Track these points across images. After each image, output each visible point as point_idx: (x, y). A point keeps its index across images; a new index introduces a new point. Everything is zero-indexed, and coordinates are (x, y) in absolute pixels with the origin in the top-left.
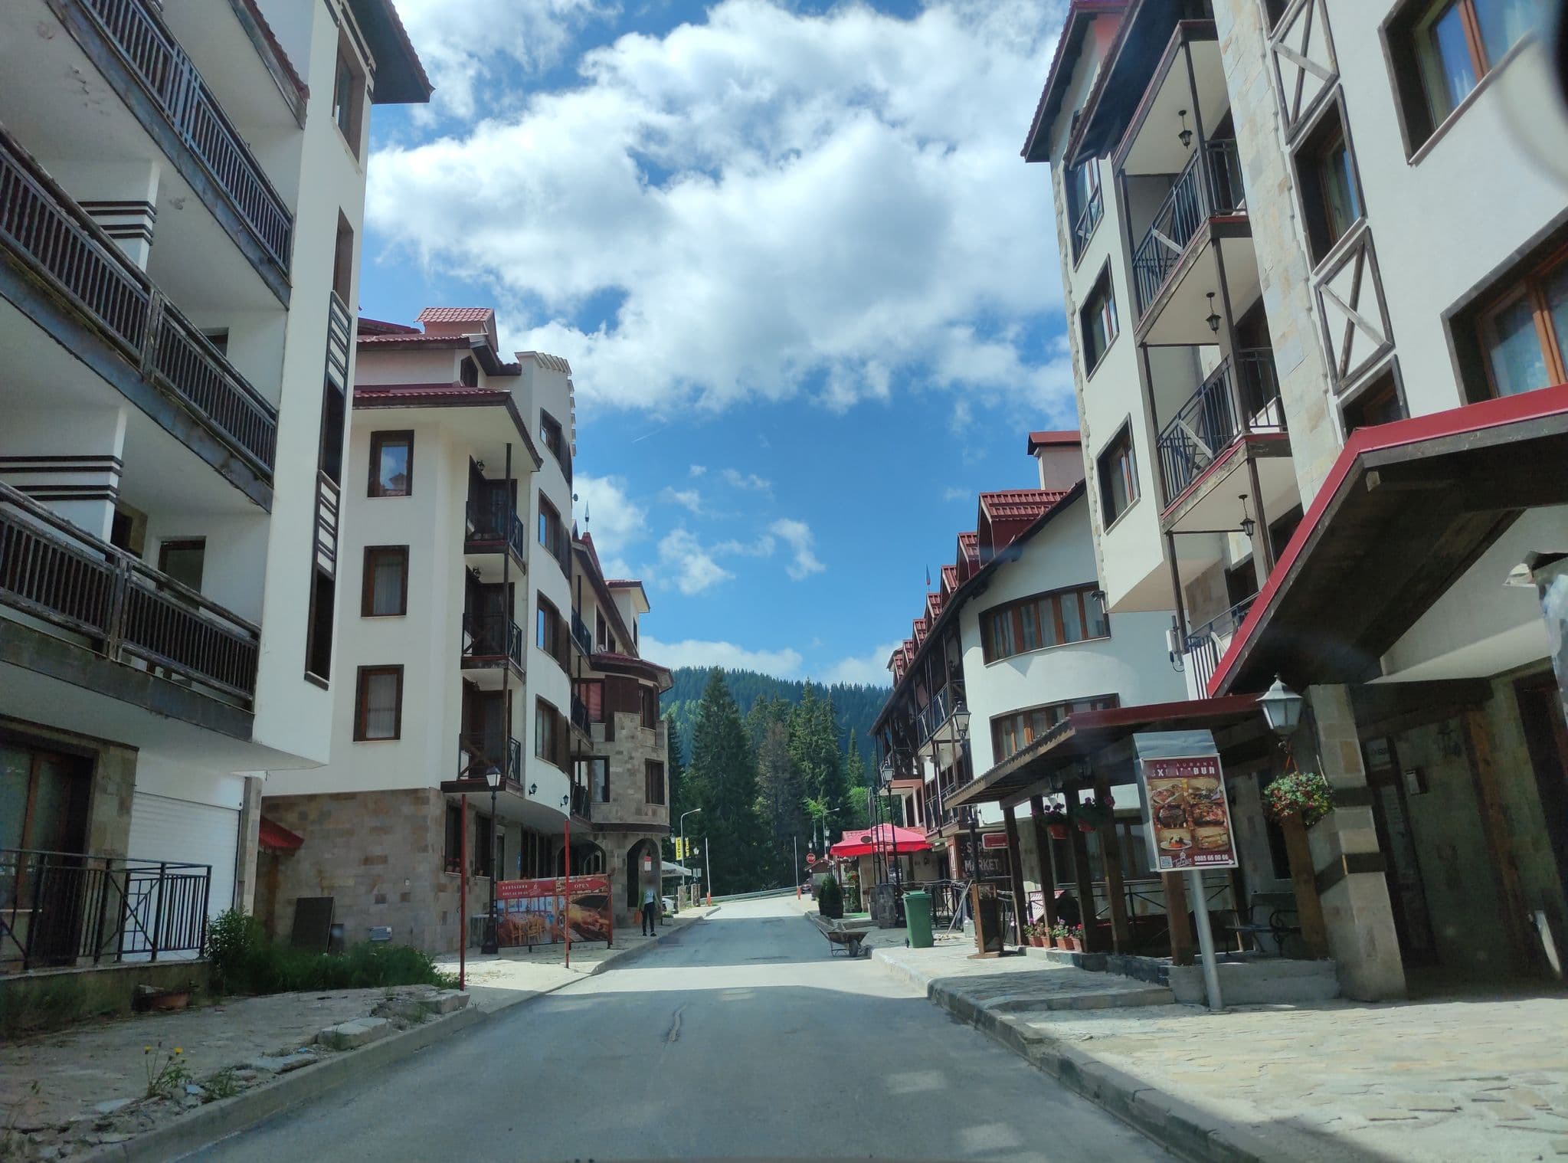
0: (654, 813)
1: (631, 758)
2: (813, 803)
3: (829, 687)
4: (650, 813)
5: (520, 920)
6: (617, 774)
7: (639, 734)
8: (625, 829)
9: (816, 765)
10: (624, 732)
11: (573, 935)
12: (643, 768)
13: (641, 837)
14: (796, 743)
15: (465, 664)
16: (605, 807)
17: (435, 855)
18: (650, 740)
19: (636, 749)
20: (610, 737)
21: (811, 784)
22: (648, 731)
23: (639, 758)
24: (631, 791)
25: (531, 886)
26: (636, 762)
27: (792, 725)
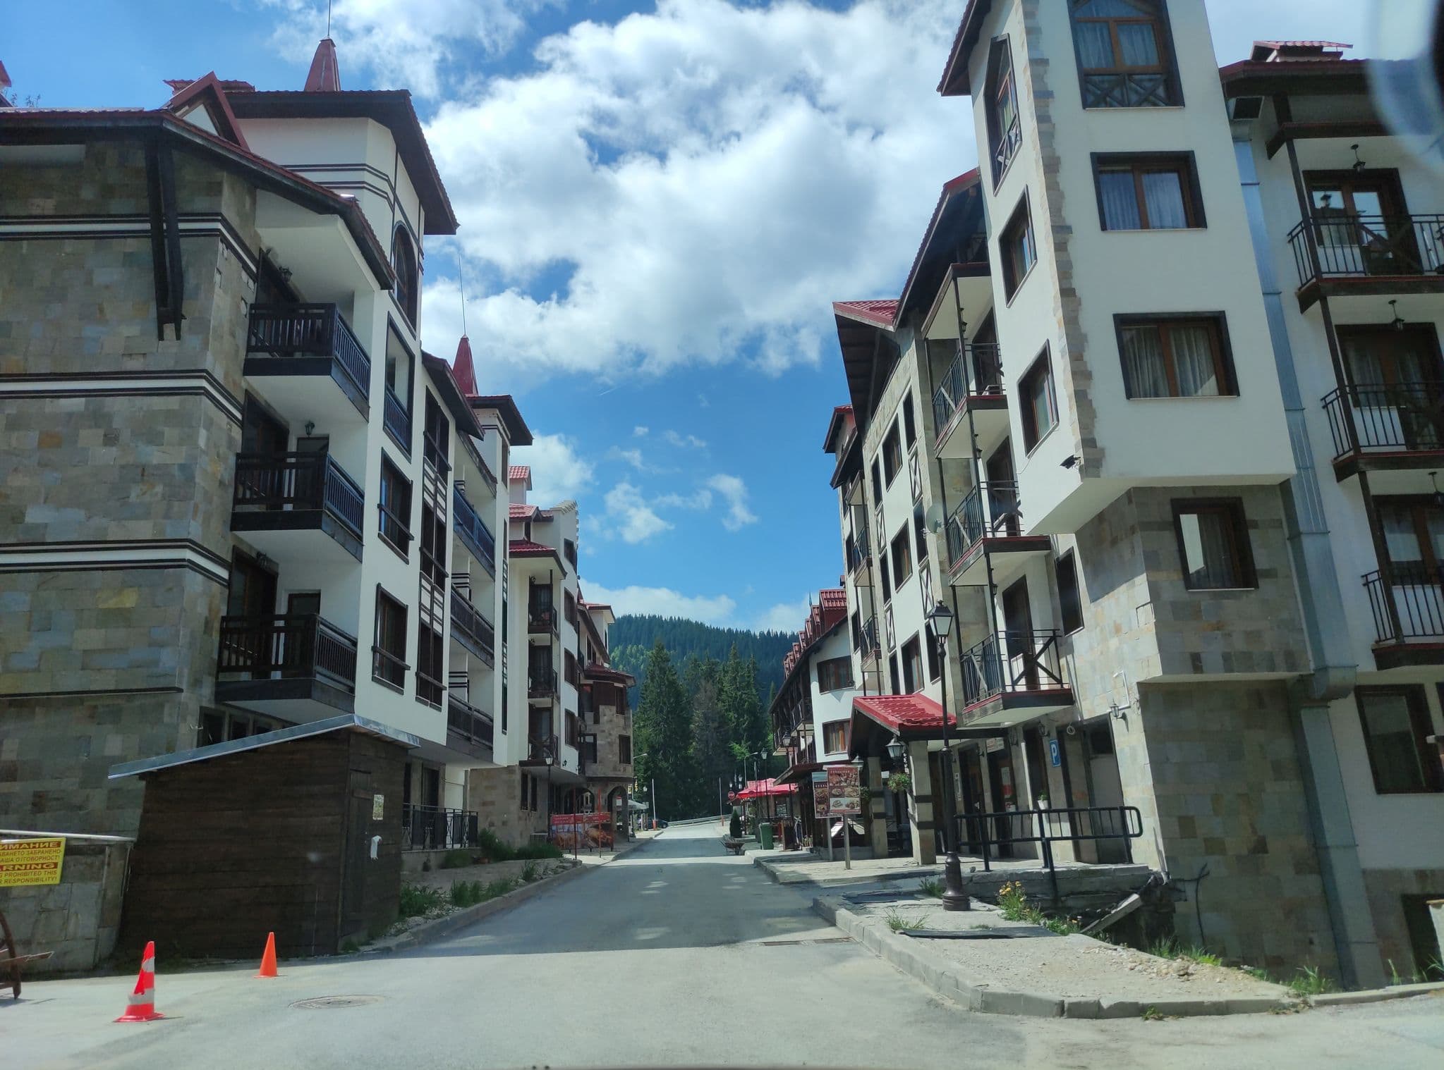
0: (625, 770)
1: (610, 734)
2: (737, 747)
3: (757, 634)
4: (622, 769)
5: (565, 836)
6: (601, 745)
7: (615, 719)
8: (606, 780)
9: (741, 715)
10: (606, 718)
11: (592, 844)
12: (618, 741)
13: (616, 785)
14: (724, 697)
15: (530, 696)
16: (594, 766)
17: (518, 801)
18: (622, 722)
19: (613, 729)
20: (597, 721)
21: (736, 730)
22: (620, 716)
23: (616, 733)
24: (611, 756)
25: (570, 818)
26: (613, 737)
27: (720, 682)
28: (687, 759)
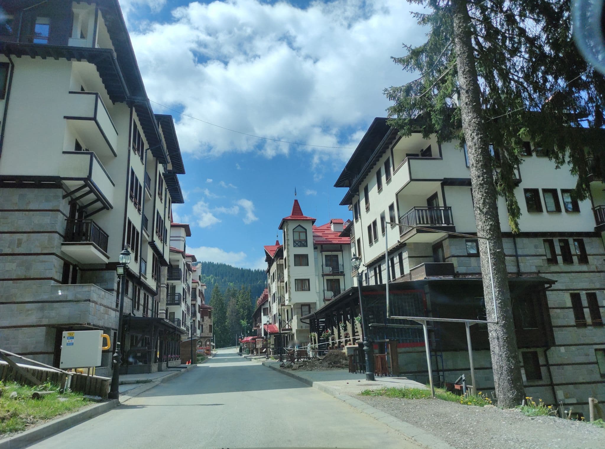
2: (243, 321)
4: (210, 334)
6: (204, 328)
9: (244, 310)
13: (208, 339)
14: (239, 303)
16: (203, 334)
20: (204, 321)
21: (242, 316)
22: (209, 319)
23: (208, 324)
24: (207, 331)
27: (238, 298)
28: (224, 327)
